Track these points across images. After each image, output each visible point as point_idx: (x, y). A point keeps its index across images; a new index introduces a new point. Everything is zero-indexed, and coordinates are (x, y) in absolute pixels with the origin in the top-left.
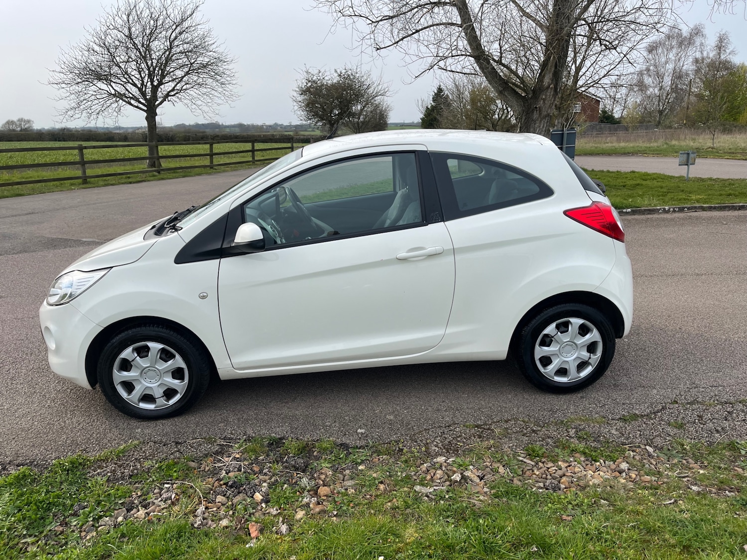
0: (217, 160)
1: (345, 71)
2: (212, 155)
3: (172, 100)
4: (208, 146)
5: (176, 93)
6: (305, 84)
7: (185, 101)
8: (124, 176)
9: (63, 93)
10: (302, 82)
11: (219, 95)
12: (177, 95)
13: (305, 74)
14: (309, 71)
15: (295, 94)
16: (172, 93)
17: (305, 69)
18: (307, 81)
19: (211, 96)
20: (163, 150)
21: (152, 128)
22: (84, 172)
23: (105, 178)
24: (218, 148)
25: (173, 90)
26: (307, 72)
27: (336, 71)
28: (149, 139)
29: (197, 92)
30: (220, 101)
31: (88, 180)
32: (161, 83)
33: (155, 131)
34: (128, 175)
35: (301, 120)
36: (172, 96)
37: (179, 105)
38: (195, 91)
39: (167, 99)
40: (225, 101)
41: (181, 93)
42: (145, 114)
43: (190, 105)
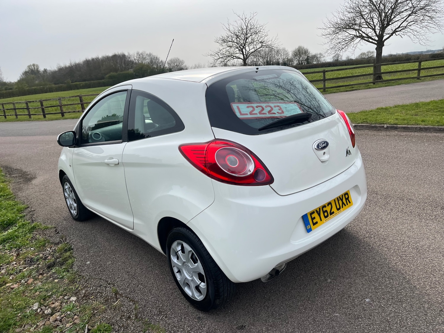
0: (423, 73)
2: (419, 70)
3: (400, 34)
4: (417, 64)
7: (408, 34)
8: (349, 87)
11: (435, 26)
12: (403, 30)
16: (400, 29)
19: (428, 27)
20: (384, 68)
21: (379, 55)
22: (324, 85)
23: (339, 88)
24: (424, 64)
25: (399, 27)
28: (376, 62)
29: (419, 26)
30: (436, 31)
31: (326, 90)
32: (388, 25)
33: (380, 57)
34: (353, 86)
36: (400, 31)
37: (405, 37)
38: (417, 26)
39: (394, 34)
40: (439, 30)
41: (406, 29)
42: (376, 46)
43: (412, 36)
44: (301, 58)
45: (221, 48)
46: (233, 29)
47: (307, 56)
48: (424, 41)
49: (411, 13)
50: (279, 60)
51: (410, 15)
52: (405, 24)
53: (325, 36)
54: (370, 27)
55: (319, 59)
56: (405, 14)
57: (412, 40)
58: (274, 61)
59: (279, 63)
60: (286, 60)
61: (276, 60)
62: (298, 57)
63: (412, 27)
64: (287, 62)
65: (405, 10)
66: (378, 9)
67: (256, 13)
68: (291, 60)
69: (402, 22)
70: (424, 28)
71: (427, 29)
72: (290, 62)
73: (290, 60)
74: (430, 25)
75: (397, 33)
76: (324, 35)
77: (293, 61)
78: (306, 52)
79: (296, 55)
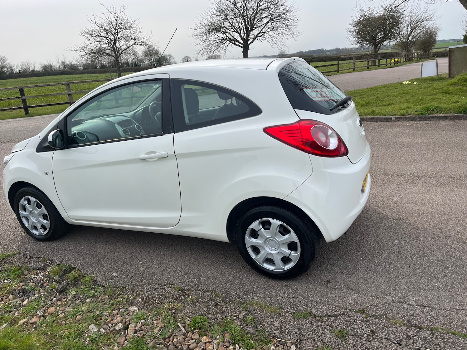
1: (389, 6)
3: (261, 39)
5: (262, 35)
6: (359, 19)
7: (267, 39)
9: (199, 41)
10: (356, 17)
11: (289, 33)
12: (263, 36)
13: (360, 11)
14: (363, 9)
15: (350, 26)
16: (260, 35)
17: (359, 8)
18: (360, 16)
19: (283, 34)
25: (260, 33)
26: (362, 10)
27: (382, 7)
29: (276, 33)
30: (289, 37)
32: (252, 30)
35: (352, 44)
36: (261, 36)
37: (265, 42)
38: (274, 32)
39: (256, 39)
40: (292, 37)
41: (265, 35)
42: (242, 49)
43: (271, 41)
44: (152, 59)
45: (88, 42)
46: (100, 23)
47: (158, 57)
48: (281, 46)
49: (270, 20)
50: (128, 60)
51: (268, 22)
52: (264, 30)
53: (197, 37)
54: (236, 31)
55: (168, 60)
56: (265, 21)
57: (271, 44)
58: (123, 61)
59: (128, 63)
60: (136, 60)
61: (125, 61)
62: (149, 57)
63: (271, 33)
64: (138, 63)
65: (265, 17)
66: (242, 14)
67: (127, 7)
68: (142, 60)
69: (262, 28)
70: (280, 35)
71: (282, 36)
72: (140, 63)
73: (140, 60)
74: (285, 32)
75: (258, 38)
76: (194, 36)
77: (144, 62)
78: (157, 53)
79: (146, 56)
